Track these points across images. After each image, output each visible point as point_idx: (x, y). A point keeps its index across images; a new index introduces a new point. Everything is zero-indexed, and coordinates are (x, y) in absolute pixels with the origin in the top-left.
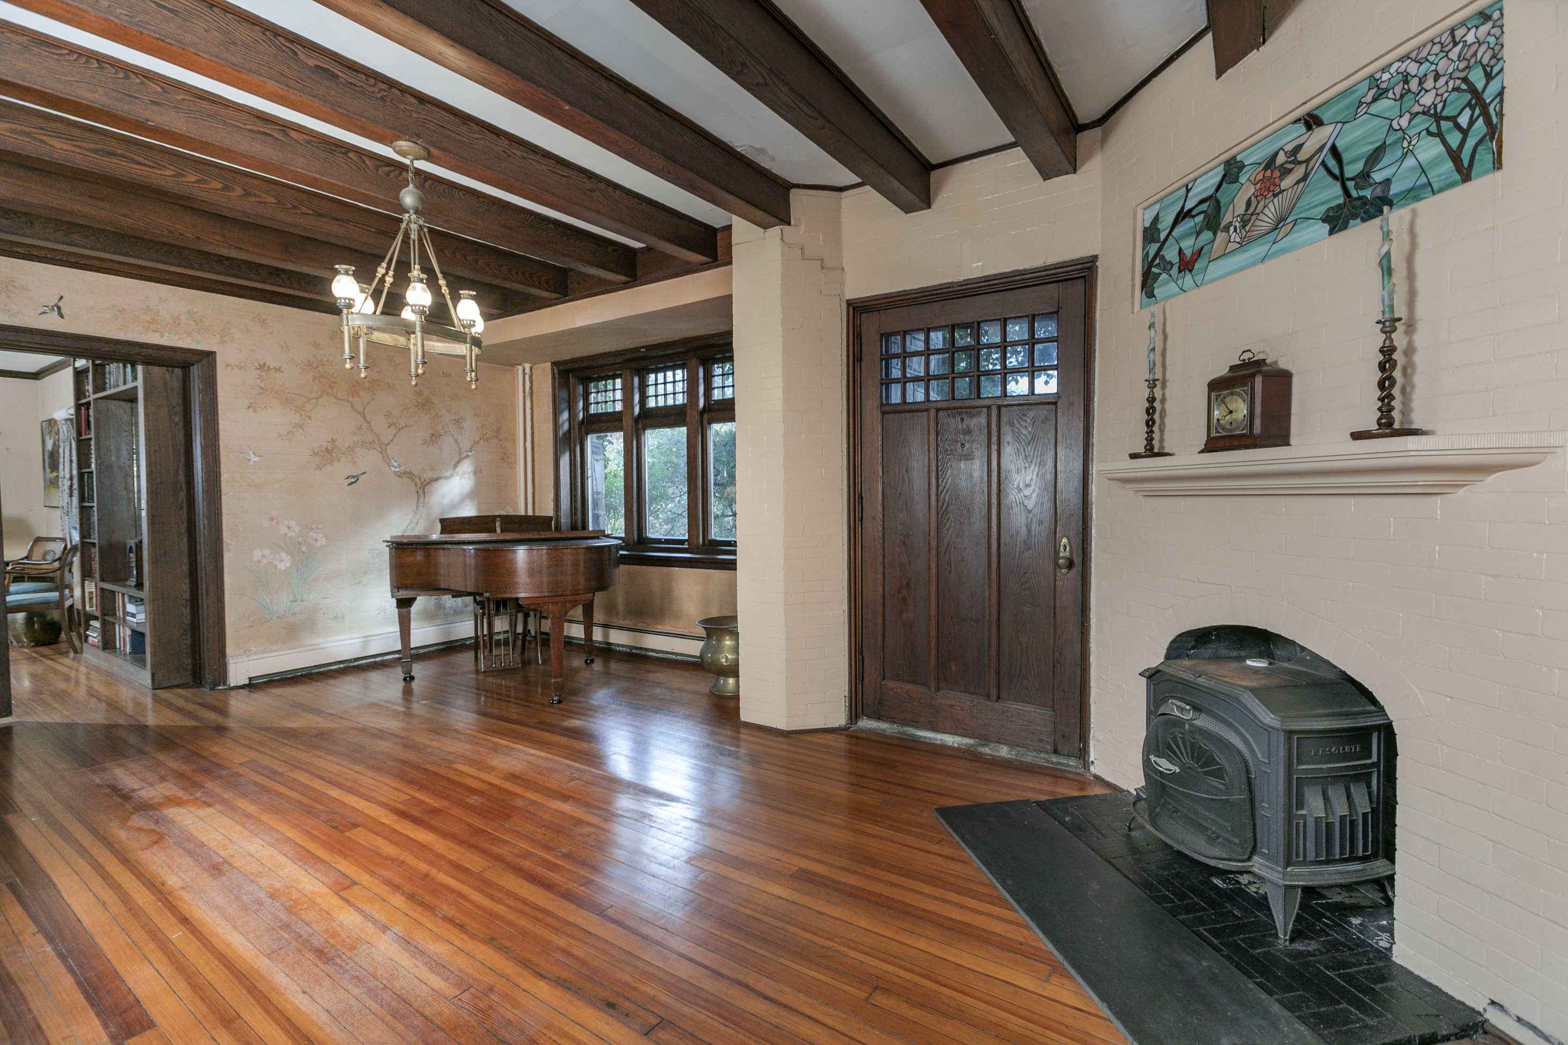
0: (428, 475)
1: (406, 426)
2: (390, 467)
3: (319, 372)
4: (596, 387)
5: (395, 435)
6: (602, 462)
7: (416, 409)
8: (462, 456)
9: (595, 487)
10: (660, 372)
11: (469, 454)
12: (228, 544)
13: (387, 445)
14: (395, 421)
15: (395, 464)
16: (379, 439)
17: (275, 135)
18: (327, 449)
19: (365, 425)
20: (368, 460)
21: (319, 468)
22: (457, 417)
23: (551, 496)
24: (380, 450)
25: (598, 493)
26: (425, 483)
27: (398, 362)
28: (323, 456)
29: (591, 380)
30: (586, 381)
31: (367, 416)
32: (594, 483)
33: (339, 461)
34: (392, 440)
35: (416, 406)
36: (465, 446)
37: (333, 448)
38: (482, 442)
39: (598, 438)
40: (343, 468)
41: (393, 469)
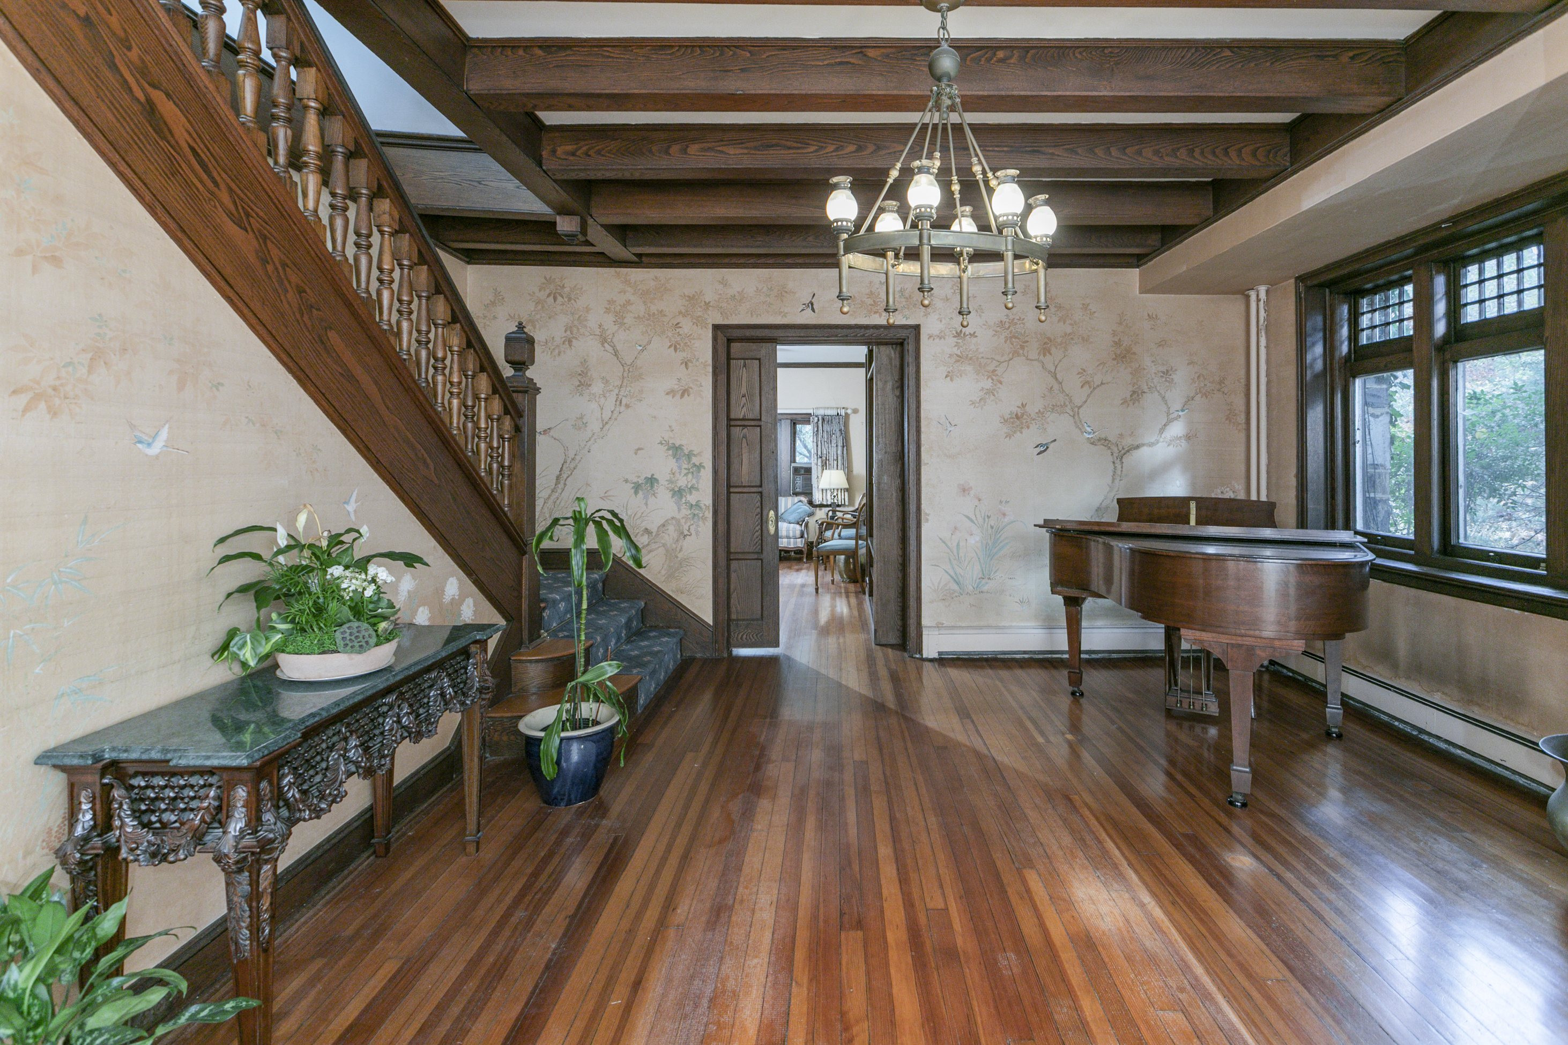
0: (1128, 441)
1: (1102, 383)
2: (1082, 433)
3: (1011, 332)
4: (1372, 303)
5: (1089, 396)
6: (1386, 419)
7: (1115, 362)
8: (1172, 416)
9: (1370, 457)
10: (1489, 258)
11: (1180, 413)
12: (926, 514)
13: (1079, 407)
14: (1089, 379)
15: (1089, 429)
16: (1071, 401)
17: (852, 60)
18: (1017, 415)
19: (1056, 386)
20: (1059, 426)
21: (1009, 436)
22: (1164, 369)
23: (1293, 471)
24: (1072, 414)
25: (1375, 466)
26: (1123, 452)
27: (1094, 310)
28: (1013, 423)
29: (1363, 293)
30: (1355, 295)
31: (1058, 376)
32: (1369, 451)
33: (1028, 427)
34: (1085, 402)
35: (1114, 359)
36: (1177, 405)
37: (1023, 414)
38: (1198, 398)
39: (1379, 381)
40: (1031, 436)
41: (1087, 436)
